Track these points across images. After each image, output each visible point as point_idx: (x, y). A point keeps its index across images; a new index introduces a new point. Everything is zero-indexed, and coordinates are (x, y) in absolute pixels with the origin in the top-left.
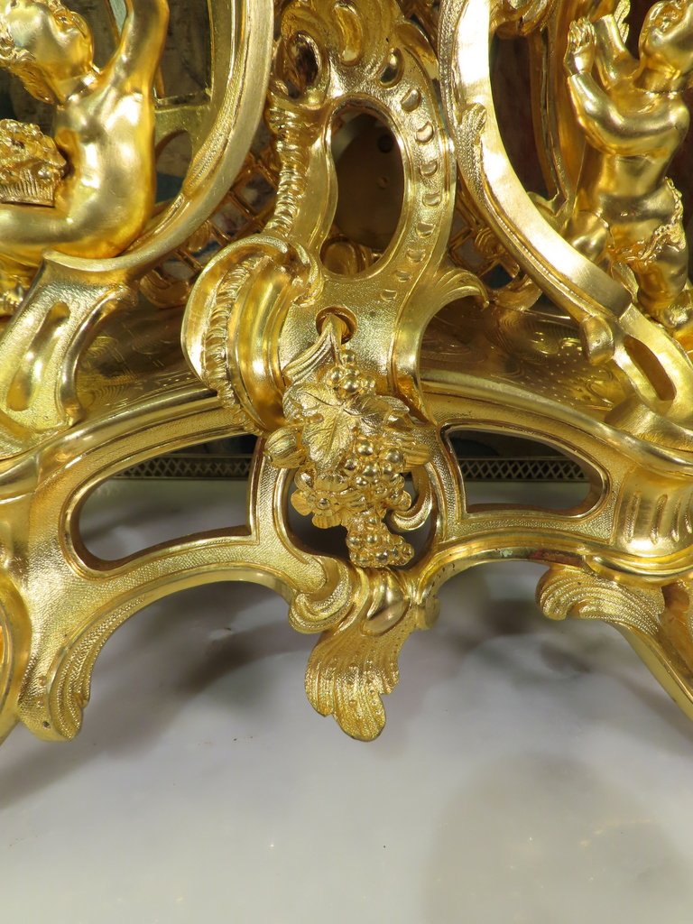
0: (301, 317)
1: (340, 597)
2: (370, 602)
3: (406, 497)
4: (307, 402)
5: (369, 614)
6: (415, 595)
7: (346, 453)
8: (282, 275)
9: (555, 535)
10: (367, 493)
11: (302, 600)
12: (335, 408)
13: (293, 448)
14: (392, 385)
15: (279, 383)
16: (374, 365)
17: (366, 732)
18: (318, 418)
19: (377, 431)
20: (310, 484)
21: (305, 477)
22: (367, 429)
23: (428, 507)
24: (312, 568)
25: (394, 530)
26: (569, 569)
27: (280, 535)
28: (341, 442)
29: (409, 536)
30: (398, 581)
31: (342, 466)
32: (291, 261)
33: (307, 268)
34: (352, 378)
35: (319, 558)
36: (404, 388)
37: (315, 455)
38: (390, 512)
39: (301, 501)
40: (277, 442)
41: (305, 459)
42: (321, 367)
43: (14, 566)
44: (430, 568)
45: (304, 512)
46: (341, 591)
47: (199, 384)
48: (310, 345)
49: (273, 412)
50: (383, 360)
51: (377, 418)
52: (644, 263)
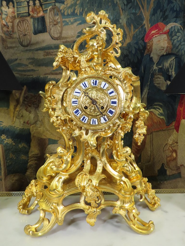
0: (87, 180)
1: (90, 210)
2: (93, 211)
3: (97, 199)
4: (87, 190)
5: (93, 212)
6: (98, 210)
7: (91, 195)
8: (85, 176)
9: (114, 204)
10: (93, 199)
11: (86, 210)
12: (90, 190)
13: (86, 194)
14: (96, 187)
15: (84, 187)
16: (94, 185)
17: (93, 225)
18: (88, 191)
19: (94, 193)
20: (87, 198)
21: (87, 197)
22: (93, 192)
23: (100, 201)
24: (87, 207)
25: (96, 203)
26: (116, 208)
27: (84, 203)
28: (90, 194)
29: (97, 204)
30: (96, 208)
31: (91, 196)
32: (86, 175)
33: (87, 175)
34: (92, 187)
35: (88, 206)
36: (97, 188)
37: (88, 195)
38: (96, 201)
39: (86, 200)
40: (84, 194)
41: (87, 195)
42: (89, 186)
43: (57, 206)
44: (100, 207)
45: (86, 201)
46: (90, 209)
47: (76, 187)
48: (88, 183)
49: (84, 190)
50: (95, 185)
51: (94, 191)
52: (125, 172)
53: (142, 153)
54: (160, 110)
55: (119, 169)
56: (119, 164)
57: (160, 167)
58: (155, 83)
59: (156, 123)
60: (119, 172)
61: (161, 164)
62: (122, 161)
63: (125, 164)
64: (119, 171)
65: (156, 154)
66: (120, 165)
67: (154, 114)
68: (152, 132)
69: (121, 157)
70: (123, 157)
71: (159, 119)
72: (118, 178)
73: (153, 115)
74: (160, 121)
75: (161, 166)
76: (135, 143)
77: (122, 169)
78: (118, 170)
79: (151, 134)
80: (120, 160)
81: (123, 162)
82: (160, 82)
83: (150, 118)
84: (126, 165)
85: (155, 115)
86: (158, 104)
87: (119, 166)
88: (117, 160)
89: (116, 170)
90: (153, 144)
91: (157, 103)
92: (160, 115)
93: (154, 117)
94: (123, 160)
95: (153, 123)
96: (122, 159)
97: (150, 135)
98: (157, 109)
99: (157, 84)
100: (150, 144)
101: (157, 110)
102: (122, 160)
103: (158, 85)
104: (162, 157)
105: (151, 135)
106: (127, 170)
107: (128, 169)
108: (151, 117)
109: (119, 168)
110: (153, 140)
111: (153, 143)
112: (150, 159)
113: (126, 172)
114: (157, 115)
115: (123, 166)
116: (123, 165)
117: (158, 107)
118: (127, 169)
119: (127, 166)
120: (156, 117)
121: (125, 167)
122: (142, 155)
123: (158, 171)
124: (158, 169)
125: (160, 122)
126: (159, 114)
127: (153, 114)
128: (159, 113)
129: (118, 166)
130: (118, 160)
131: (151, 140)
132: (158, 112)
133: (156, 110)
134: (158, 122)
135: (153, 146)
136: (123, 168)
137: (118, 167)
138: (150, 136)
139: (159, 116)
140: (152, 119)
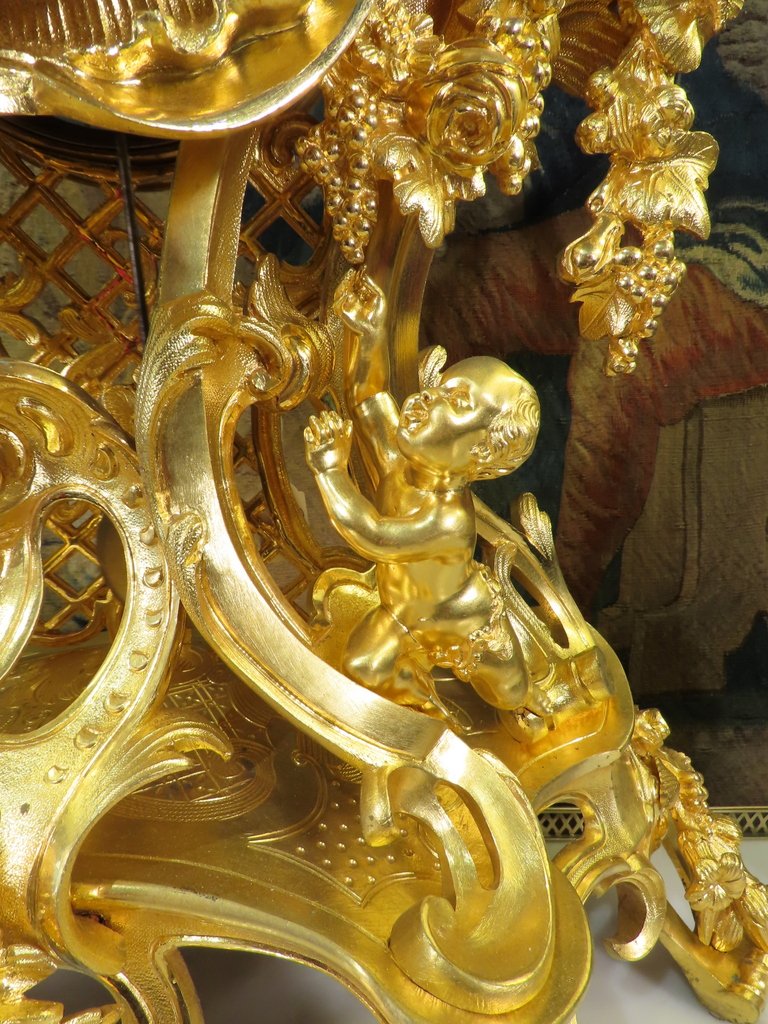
52: (464, 672)
53: (628, 544)
54: (758, 250)
55: (392, 643)
56: (398, 584)
57: (743, 634)
58: (727, 58)
59: (726, 341)
60: (400, 684)
61: (751, 614)
62: (432, 547)
63: (465, 585)
64: (389, 665)
65: (716, 553)
66: (405, 594)
67: (713, 279)
68: (697, 406)
69: (415, 499)
70: (441, 491)
71: (750, 313)
72: (378, 757)
73: (707, 287)
74: (759, 325)
75: (749, 627)
76: (580, 478)
77: (429, 647)
78: (382, 649)
79: (688, 417)
80: (394, 530)
81: (443, 560)
82: (761, 44)
83: (684, 307)
84: (471, 596)
85: (722, 287)
86: (743, 208)
87: (398, 610)
88: (362, 531)
89: (356, 662)
90: (699, 488)
91: (737, 204)
92: (754, 286)
93: (711, 298)
94: (434, 532)
95: (702, 345)
96: (419, 517)
97: (680, 427)
98: (737, 246)
99: (743, 61)
100: (683, 483)
101: (738, 256)
102: (419, 526)
103: (751, 69)
104: (760, 573)
105: (690, 427)
106: (489, 658)
107: (497, 641)
108: (694, 305)
109: (394, 628)
110: (700, 460)
111: (699, 477)
112: (681, 585)
113: (478, 678)
114: (738, 287)
115: (444, 611)
116: (443, 598)
117: (743, 229)
118: (494, 646)
119: (483, 611)
120: (727, 304)
121: (463, 615)
122: (625, 558)
123: (731, 659)
124: (732, 646)
125: (752, 330)
126: (746, 283)
127: (705, 281)
128: (753, 276)
129: (385, 608)
130: (371, 523)
131: (692, 456)
132: (740, 267)
133: (731, 252)
134: (739, 334)
135: (704, 497)
136: (441, 626)
137: (387, 622)
138: (686, 431)
139: (748, 294)
140: (697, 319)
